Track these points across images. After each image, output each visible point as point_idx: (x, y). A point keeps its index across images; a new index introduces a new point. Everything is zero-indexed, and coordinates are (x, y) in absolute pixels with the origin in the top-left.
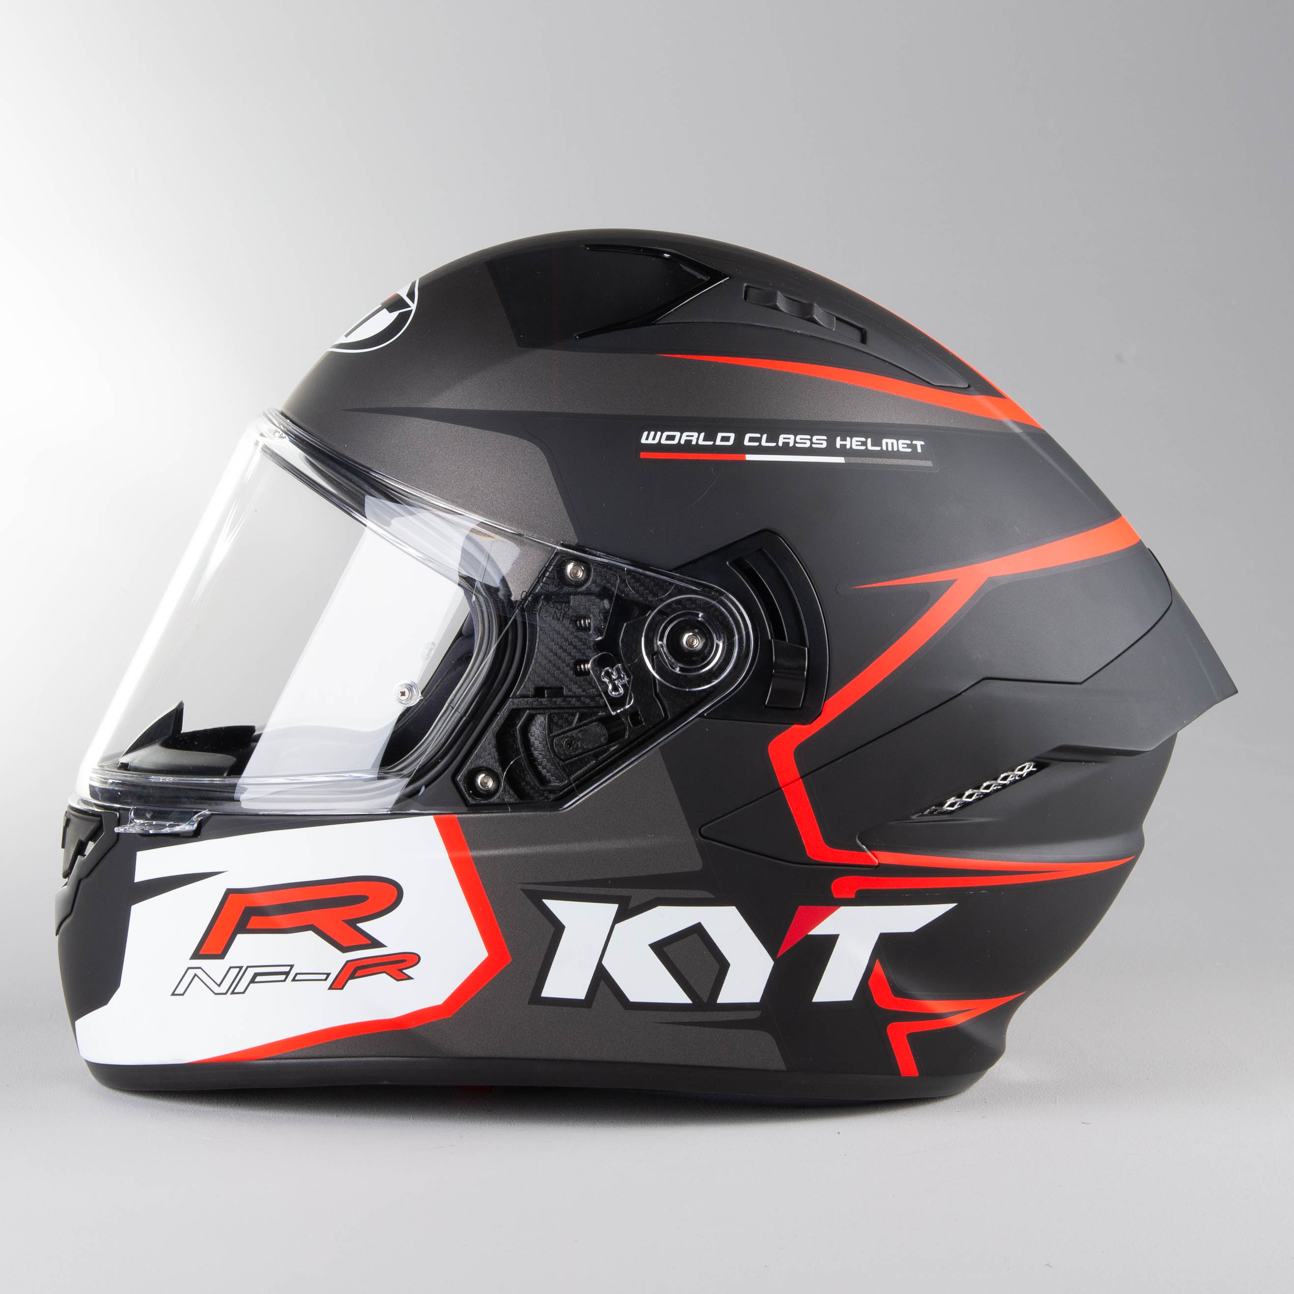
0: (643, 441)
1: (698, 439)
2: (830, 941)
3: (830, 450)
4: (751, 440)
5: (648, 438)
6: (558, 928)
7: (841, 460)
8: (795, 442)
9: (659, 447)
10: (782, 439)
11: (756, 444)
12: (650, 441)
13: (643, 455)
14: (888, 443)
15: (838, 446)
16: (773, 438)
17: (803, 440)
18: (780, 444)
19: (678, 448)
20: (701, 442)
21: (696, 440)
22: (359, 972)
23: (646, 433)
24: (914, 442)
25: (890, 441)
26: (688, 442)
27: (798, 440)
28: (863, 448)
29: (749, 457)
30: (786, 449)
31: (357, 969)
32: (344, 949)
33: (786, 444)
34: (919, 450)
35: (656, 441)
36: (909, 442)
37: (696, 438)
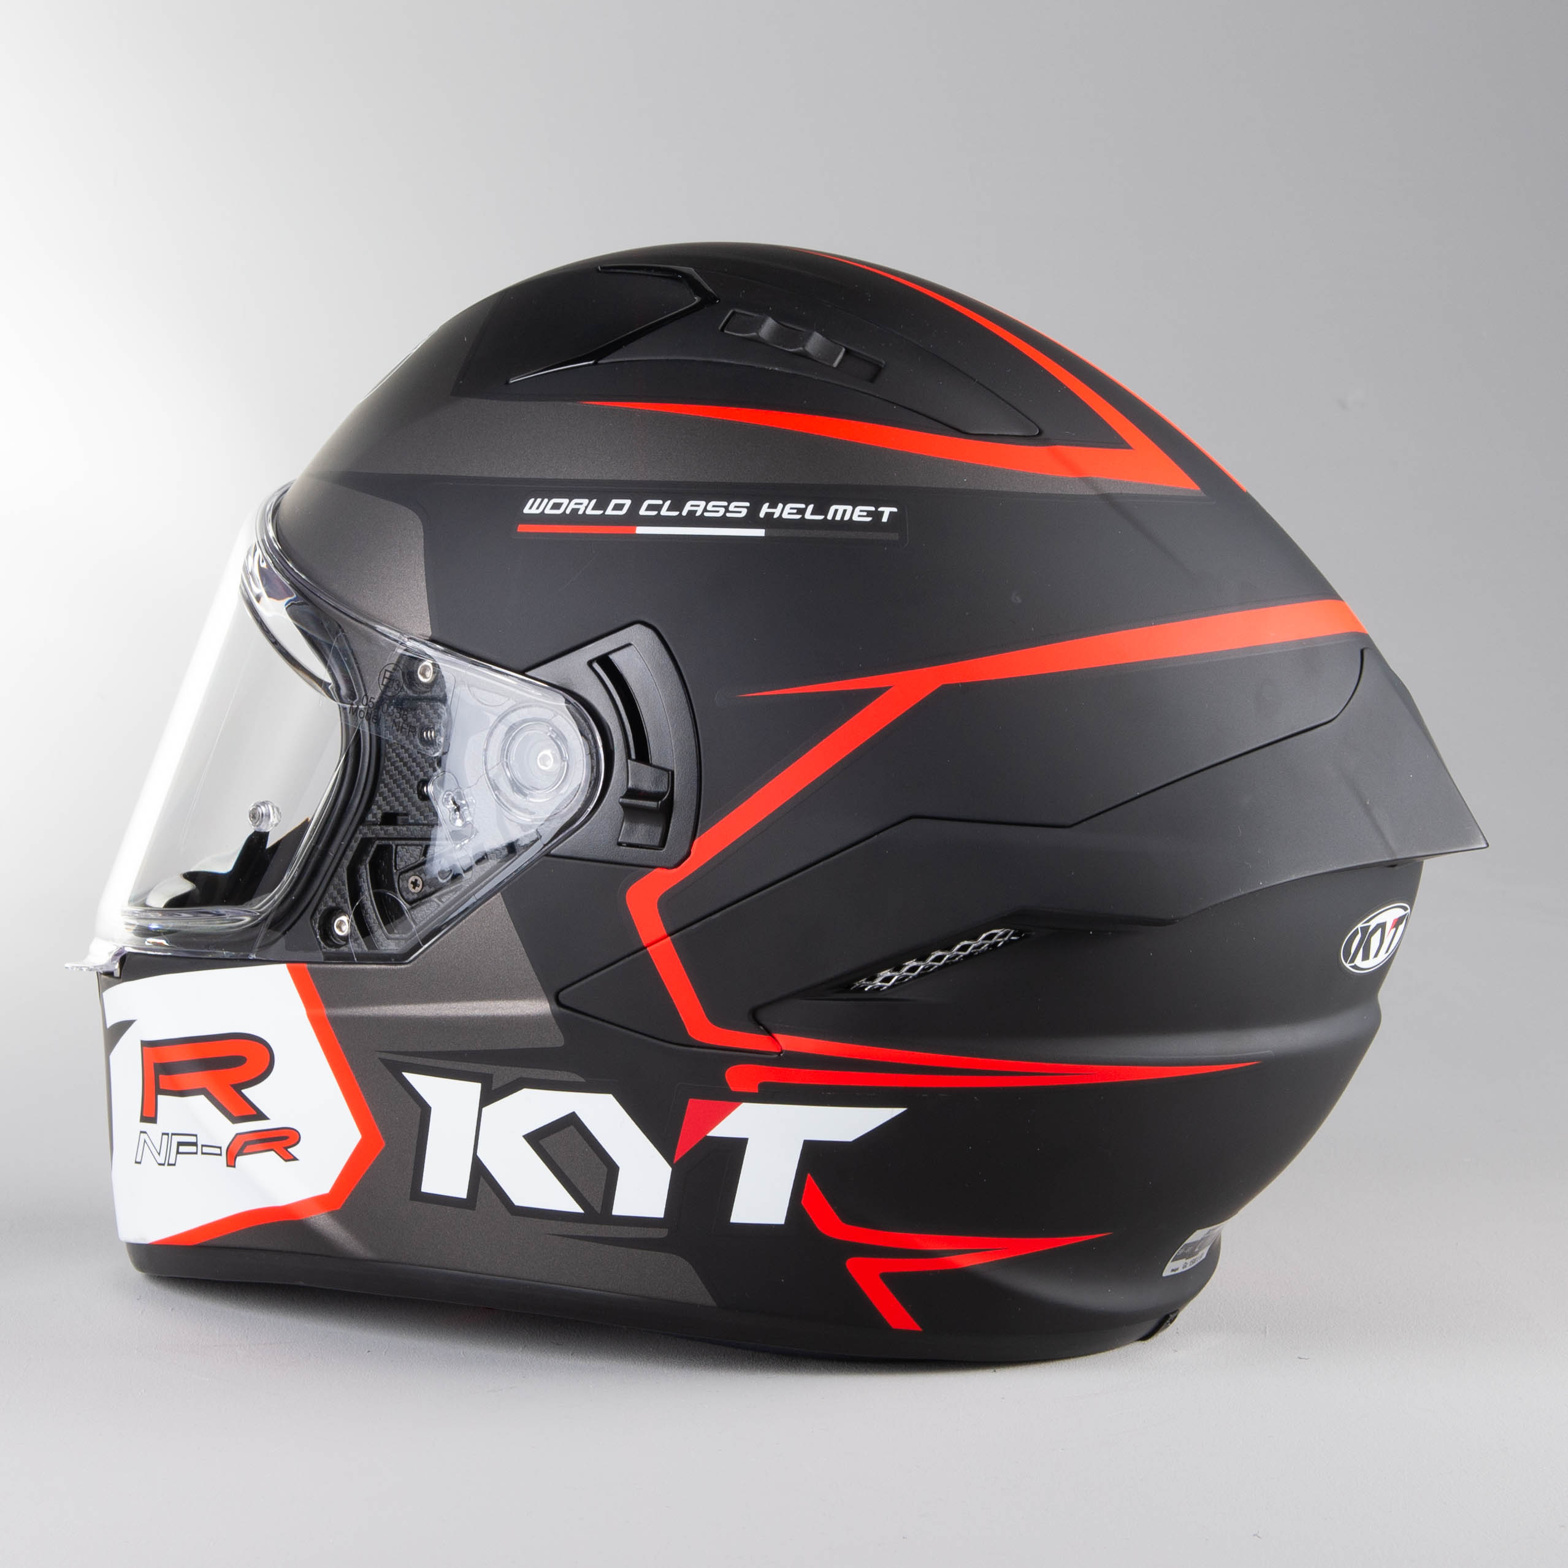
0: (526, 510)
1: (586, 507)
2: (737, 1147)
3: (751, 520)
4: (650, 508)
5: (532, 507)
6: (425, 1110)
7: (760, 533)
8: (705, 510)
9: (542, 518)
10: (688, 507)
11: (654, 513)
12: (534, 511)
13: (522, 528)
14: (839, 511)
15: (762, 515)
16: (677, 506)
17: (716, 508)
18: (684, 513)
19: (563, 519)
20: (589, 512)
21: (584, 508)
22: (248, 1148)
23: (532, 500)
24: (881, 509)
25: (841, 508)
26: (575, 511)
27: (709, 508)
28: (798, 517)
29: (641, 530)
30: (692, 520)
31: (246, 1144)
32: (235, 1120)
33: (692, 513)
34: (885, 519)
35: (539, 511)
36: (872, 509)
37: (585, 506)
